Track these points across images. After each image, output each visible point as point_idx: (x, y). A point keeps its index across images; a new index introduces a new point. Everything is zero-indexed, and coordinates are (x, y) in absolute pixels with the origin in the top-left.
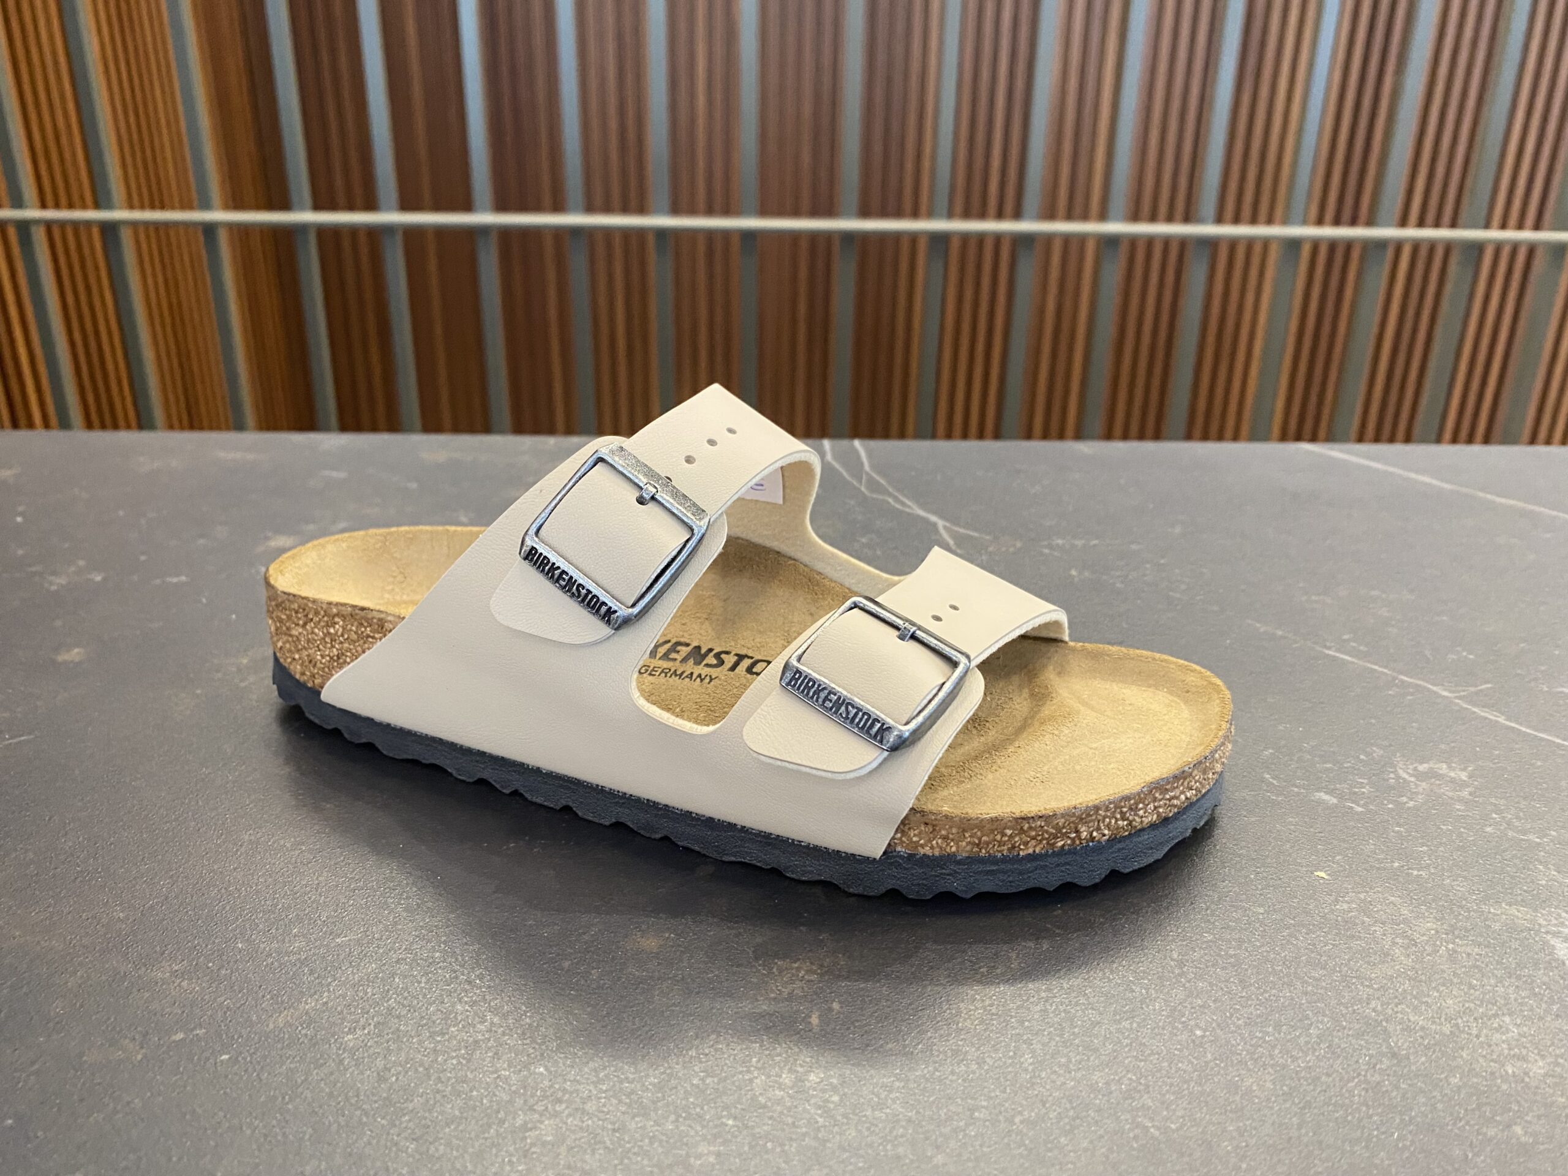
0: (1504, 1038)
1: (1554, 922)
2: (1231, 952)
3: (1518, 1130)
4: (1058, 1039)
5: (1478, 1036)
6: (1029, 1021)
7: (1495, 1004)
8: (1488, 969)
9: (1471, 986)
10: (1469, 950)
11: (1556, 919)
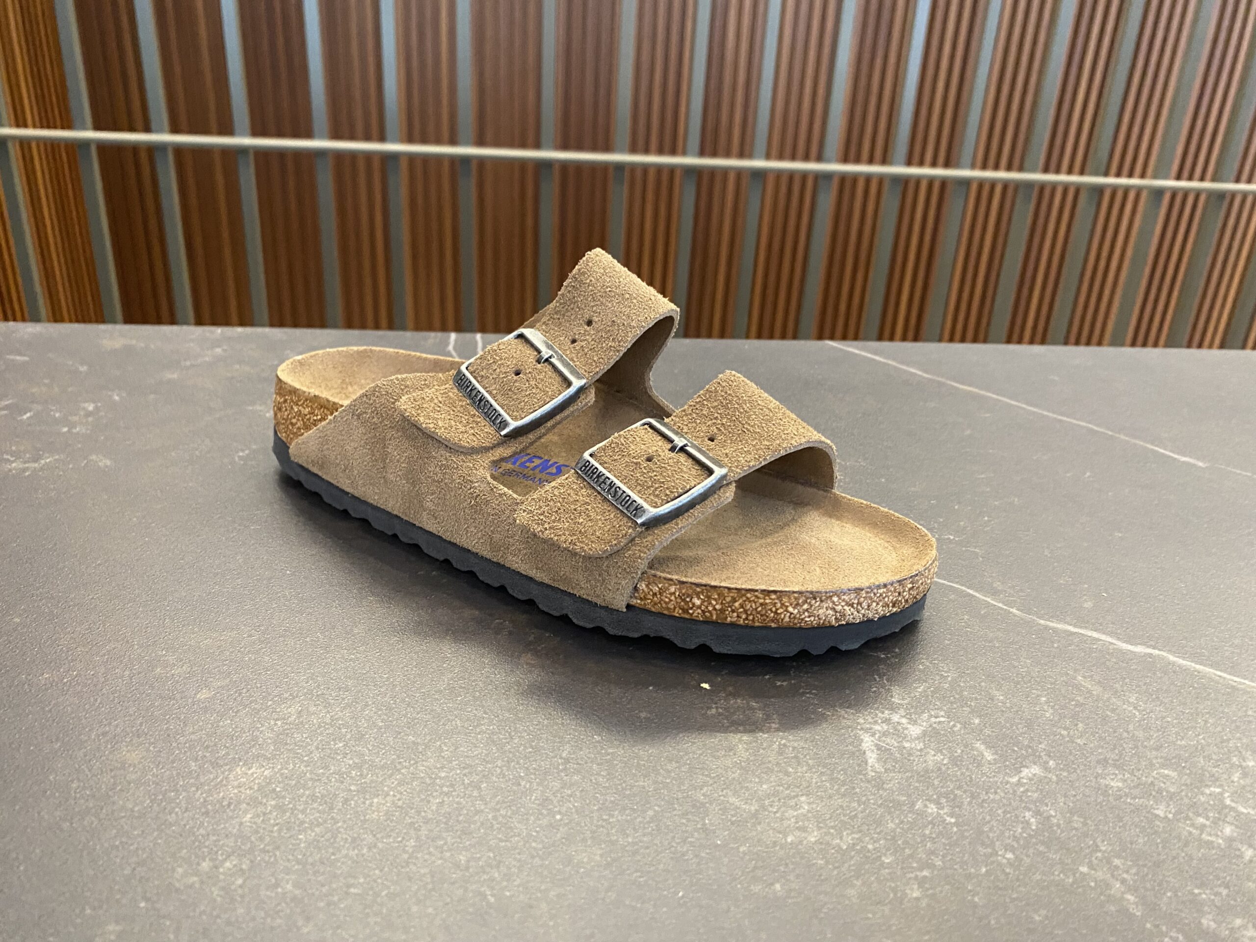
0: (795, 813)
1: (870, 720)
2: (611, 751)
3: (778, 886)
4: (442, 826)
5: (776, 812)
6: (425, 812)
7: (798, 787)
8: (805, 759)
9: (787, 774)
10: (796, 745)
11: (873, 718)
